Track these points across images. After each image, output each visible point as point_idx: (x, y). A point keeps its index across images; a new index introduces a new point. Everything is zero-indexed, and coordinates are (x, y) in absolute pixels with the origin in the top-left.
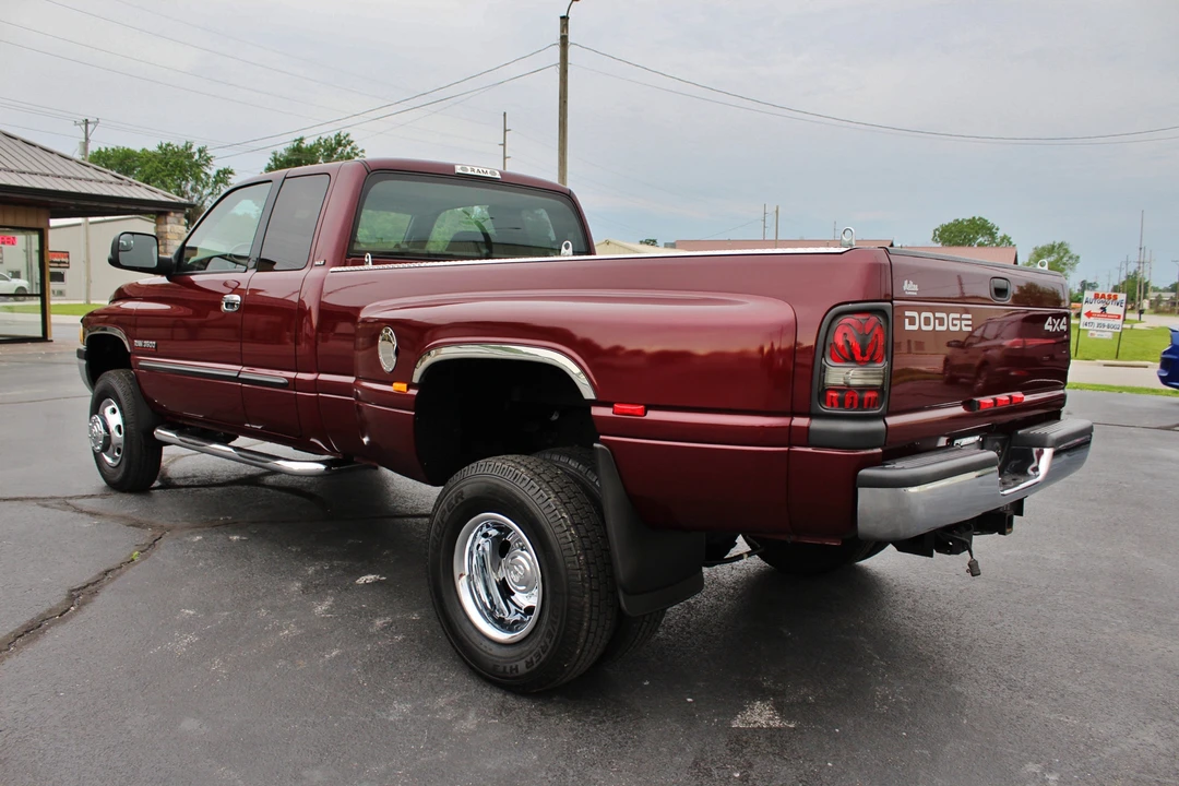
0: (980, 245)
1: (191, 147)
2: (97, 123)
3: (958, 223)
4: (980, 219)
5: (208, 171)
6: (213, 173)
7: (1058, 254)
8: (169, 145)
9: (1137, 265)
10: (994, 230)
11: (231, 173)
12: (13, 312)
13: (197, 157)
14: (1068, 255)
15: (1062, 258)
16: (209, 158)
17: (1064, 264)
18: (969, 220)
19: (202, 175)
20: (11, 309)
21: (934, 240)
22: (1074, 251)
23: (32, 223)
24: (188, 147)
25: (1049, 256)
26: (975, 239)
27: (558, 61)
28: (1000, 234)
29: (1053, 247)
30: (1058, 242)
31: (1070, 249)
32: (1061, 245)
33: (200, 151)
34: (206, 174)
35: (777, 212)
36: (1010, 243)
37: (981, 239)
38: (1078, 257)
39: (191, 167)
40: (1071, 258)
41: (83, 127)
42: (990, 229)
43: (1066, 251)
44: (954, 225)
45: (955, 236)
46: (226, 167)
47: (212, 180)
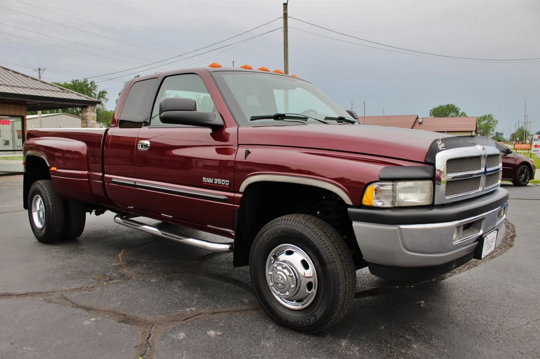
0: (452, 116)
1: (87, 81)
2: (44, 70)
3: (441, 107)
4: (451, 105)
5: (95, 92)
6: (97, 93)
7: (488, 120)
8: (77, 81)
9: (524, 124)
10: (458, 110)
11: (106, 93)
12: (7, 160)
13: (90, 86)
14: (493, 120)
15: (490, 121)
16: (95, 86)
17: (491, 124)
18: (446, 106)
19: (93, 94)
20: (6, 158)
21: (430, 115)
22: (495, 118)
23: (18, 113)
24: (86, 81)
25: (484, 121)
26: (449, 114)
27: (283, 26)
28: (460, 112)
29: (486, 117)
30: (488, 114)
31: (493, 118)
32: (489, 116)
33: (91, 83)
34: (94, 94)
35: (364, 103)
36: (466, 116)
37: (452, 114)
38: (497, 121)
39: (87, 91)
40: (494, 121)
41: (38, 71)
42: (456, 109)
43: (492, 119)
44: (439, 108)
45: (440, 113)
46: (103, 90)
47: (97, 96)
